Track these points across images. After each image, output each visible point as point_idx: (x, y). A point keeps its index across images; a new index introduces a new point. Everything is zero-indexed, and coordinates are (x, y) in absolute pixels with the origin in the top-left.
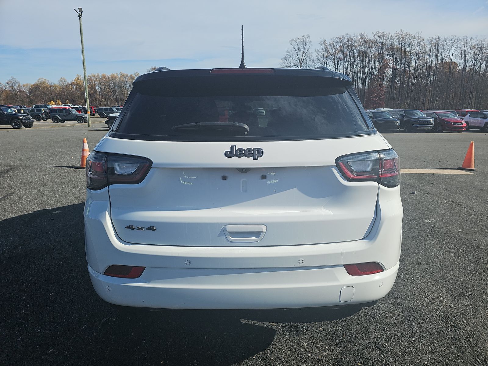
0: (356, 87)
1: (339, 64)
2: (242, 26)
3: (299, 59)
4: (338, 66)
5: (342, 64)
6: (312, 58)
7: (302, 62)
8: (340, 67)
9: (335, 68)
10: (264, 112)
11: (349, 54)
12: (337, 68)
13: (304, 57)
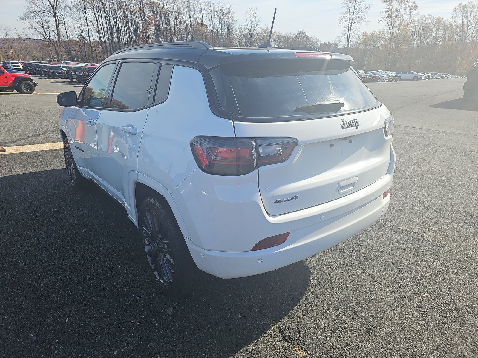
0: (123, 42)
1: (100, 15)
2: (276, 9)
3: (50, 4)
4: (99, 16)
5: (103, 16)
6: (67, 4)
7: (56, 8)
8: (101, 18)
9: (96, 19)
10: (19, 66)
11: (108, 5)
12: (99, 19)
13: (57, 2)
